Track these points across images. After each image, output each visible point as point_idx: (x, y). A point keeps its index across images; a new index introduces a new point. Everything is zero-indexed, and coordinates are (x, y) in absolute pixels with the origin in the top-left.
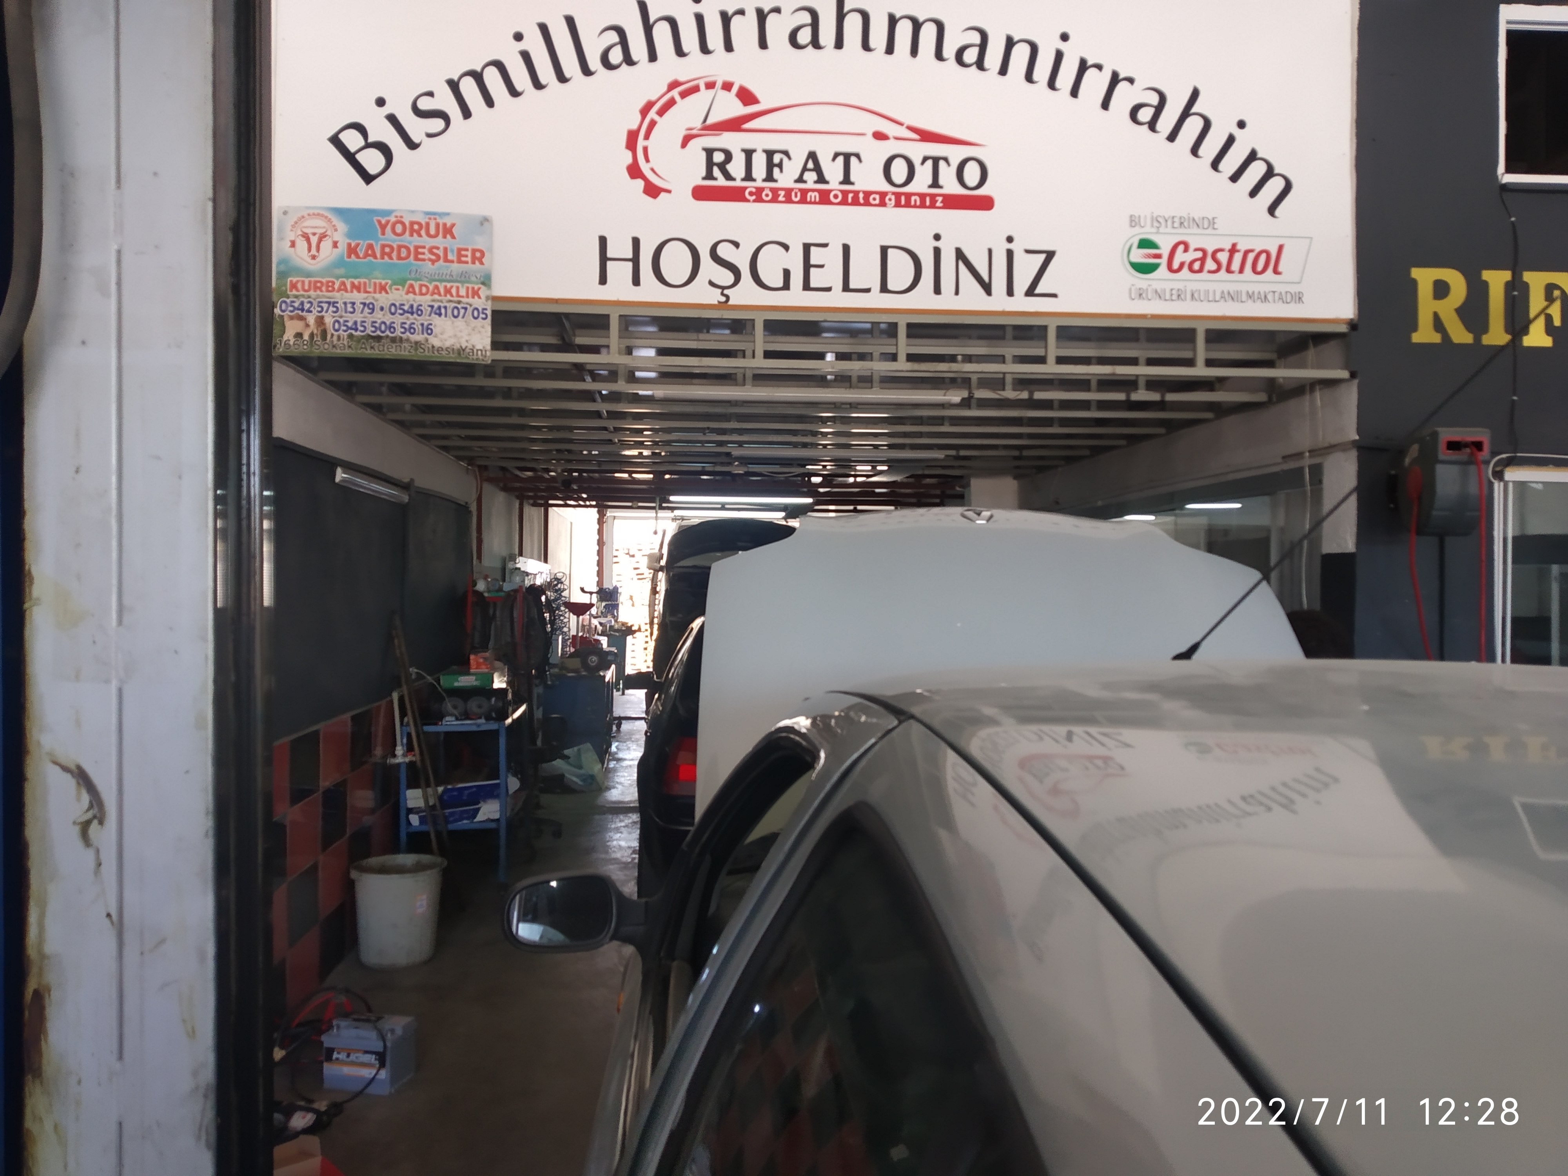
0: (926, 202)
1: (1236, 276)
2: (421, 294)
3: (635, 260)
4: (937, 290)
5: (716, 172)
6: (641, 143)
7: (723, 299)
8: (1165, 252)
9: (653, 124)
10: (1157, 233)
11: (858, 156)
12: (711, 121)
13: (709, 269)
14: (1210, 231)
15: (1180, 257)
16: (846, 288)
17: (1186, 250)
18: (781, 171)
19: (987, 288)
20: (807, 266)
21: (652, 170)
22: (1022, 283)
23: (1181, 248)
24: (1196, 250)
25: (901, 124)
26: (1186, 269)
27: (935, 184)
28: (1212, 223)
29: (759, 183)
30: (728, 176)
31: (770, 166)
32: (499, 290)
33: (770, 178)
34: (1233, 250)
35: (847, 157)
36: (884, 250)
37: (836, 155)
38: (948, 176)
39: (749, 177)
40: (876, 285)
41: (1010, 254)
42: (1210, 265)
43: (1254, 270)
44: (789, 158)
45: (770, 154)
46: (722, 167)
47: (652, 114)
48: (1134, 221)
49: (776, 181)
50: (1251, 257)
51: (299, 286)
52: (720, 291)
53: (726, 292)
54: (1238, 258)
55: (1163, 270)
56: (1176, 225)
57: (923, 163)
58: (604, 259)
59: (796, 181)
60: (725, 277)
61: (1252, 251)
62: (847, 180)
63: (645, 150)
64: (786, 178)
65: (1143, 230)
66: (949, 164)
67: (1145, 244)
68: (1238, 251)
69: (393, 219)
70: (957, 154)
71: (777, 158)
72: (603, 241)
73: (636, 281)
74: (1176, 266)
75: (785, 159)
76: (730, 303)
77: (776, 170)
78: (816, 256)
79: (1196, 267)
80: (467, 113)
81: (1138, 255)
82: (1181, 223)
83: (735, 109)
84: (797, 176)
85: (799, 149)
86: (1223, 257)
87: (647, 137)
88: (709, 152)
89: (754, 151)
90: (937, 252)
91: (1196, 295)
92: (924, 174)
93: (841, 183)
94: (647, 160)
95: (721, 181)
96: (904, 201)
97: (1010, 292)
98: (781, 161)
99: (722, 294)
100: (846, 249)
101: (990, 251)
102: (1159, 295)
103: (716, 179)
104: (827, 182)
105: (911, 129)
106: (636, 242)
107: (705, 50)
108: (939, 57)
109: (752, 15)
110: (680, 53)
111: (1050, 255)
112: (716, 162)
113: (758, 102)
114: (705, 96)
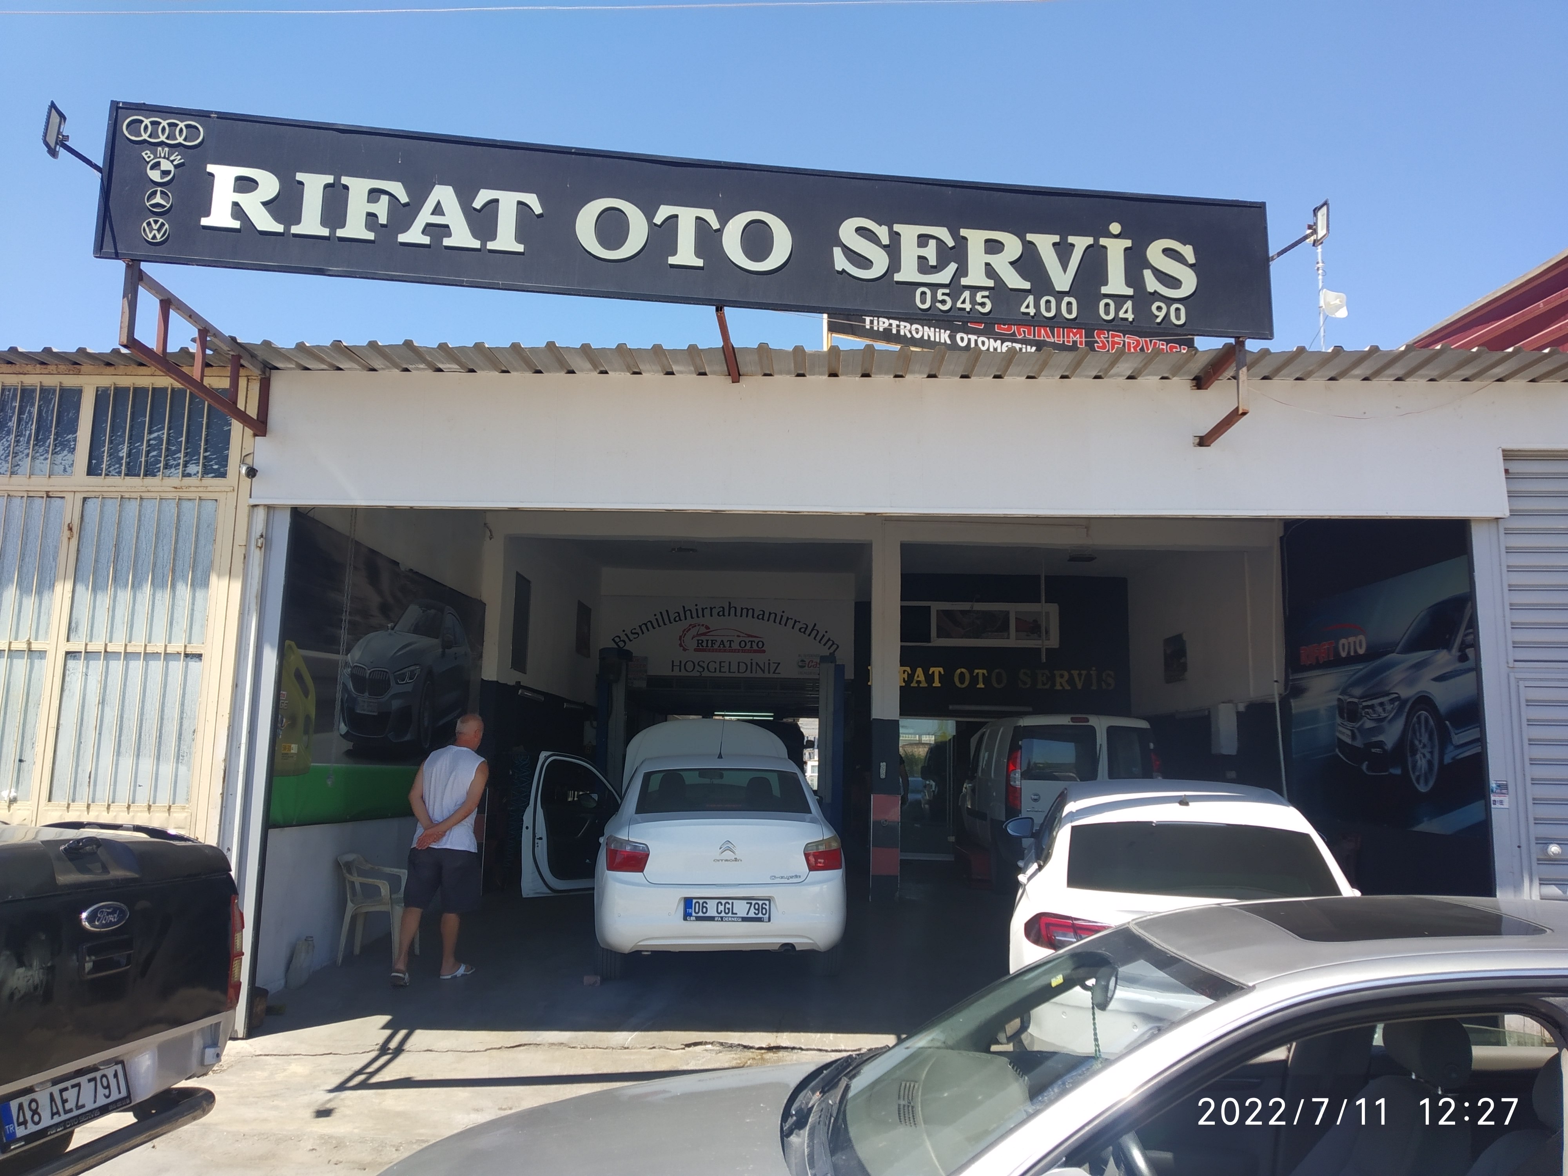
3: (680, 666)
4: (751, 672)
6: (682, 639)
8: (807, 663)
9: (685, 634)
10: (805, 658)
11: (733, 641)
12: (699, 633)
13: (697, 668)
15: (810, 664)
16: (730, 672)
19: (764, 672)
20: (720, 667)
21: (685, 645)
23: (811, 662)
24: (815, 662)
25: (743, 633)
26: (813, 667)
27: (751, 647)
28: (819, 656)
29: (710, 648)
30: (702, 646)
31: (712, 643)
32: (649, 673)
33: (712, 646)
35: (730, 641)
36: (739, 663)
37: (728, 641)
38: (754, 645)
39: (707, 646)
40: (737, 671)
41: (769, 664)
45: (712, 641)
46: (701, 644)
47: (685, 632)
48: (799, 655)
49: (714, 647)
55: (806, 667)
56: (810, 656)
57: (748, 642)
58: (673, 666)
60: (701, 669)
62: (730, 647)
64: (716, 647)
65: (801, 658)
66: (755, 642)
67: (803, 661)
70: (756, 640)
71: (714, 642)
72: (673, 661)
73: (680, 671)
74: (810, 666)
75: (716, 642)
76: (702, 676)
77: (714, 645)
78: (723, 664)
79: (815, 666)
80: (643, 633)
81: (800, 664)
83: (705, 631)
84: (718, 646)
85: (719, 639)
87: (684, 637)
88: (698, 640)
89: (709, 640)
90: (752, 663)
92: (749, 645)
94: (684, 642)
96: (744, 651)
97: (769, 673)
99: (701, 673)
100: (730, 662)
101: (765, 663)
102: (806, 673)
103: (700, 647)
104: (726, 647)
105: (746, 634)
106: (680, 662)
107: (698, 617)
108: (753, 617)
109: (709, 609)
110: (692, 618)
111: (779, 664)
112: (700, 643)
113: (709, 629)
114: (697, 628)
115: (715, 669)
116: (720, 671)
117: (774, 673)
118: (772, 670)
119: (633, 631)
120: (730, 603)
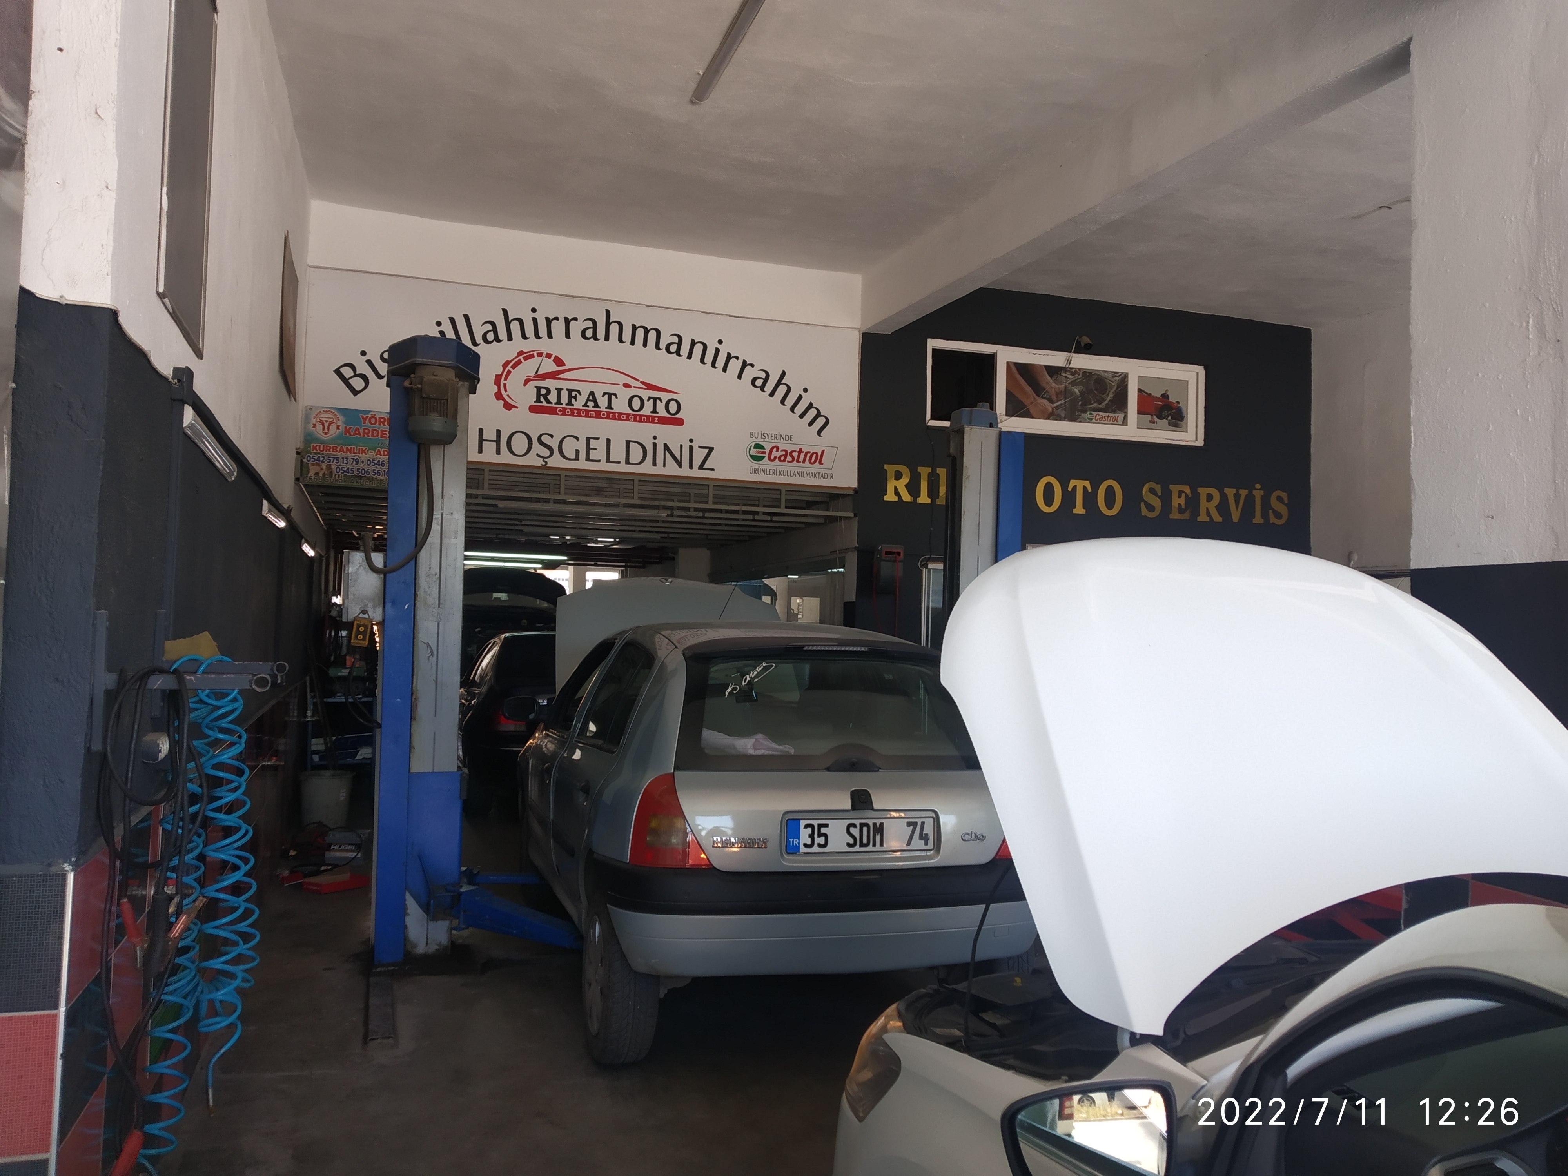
0: (650, 419)
1: (801, 464)
2: (384, 455)
3: (498, 441)
4: (654, 464)
5: (542, 399)
6: (503, 382)
7: (544, 463)
8: (767, 451)
9: (509, 372)
11: (615, 395)
12: (539, 373)
14: (789, 442)
15: (774, 453)
17: (777, 450)
18: (576, 401)
19: (679, 464)
20: (588, 449)
21: (508, 396)
23: (775, 449)
24: (782, 450)
25: (638, 380)
26: (777, 460)
27: (654, 411)
28: (790, 438)
29: (564, 406)
30: (548, 402)
31: (570, 397)
33: (570, 403)
34: (800, 451)
35: (610, 395)
36: (628, 442)
37: (604, 394)
38: (661, 407)
39: (559, 402)
40: (623, 460)
41: (691, 448)
42: (789, 458)
43: (810, 461)
44: (580, 394)
45: (570, 391)
46: (545, 396)
47: (509, 368)
48: (752, 435)
49: (573, 405)
50: (809, 455)
51: (318, 448)
52: (542, 459)
53: (545, 460)
54: (802, 455)
55: (766, 460)
57: (648, 401)
58: (481, 440)
59: (583, 406)
60: (545, 452)
61: (809, 452)
62: (609, 406)
63: (505, 385)
64: (578, 404)
65: (757, 440)
66: (661, 402)
67: (757, 446)
68: (803, 452)
69: (370, 416)
70: (665, 397)
71: (574, 394)
72: (481, 430)
73: (498, 452)
74: (772, 458)
75: (578, 395)
76: (548, 465)
77: (573, 400)
78: (593, 444)
79: (782, 459)
81: (754, 452)
82: (775, 437)
83: (553, 367)
84: (583, 404)
85: (585, 390)
86: (795, 455)
87: (506, 379)
88: (538, 388)
89: (562, 389)
90: (655, 445)
91: (782, 473)
92: (649, 406)
93: (606, 408)
94: (506, 391)
95: (545, 404)
96: (639, 419)
97: (691, 467)
98: (576, 395)
100: (608, 441)
101: (681, 446)
103: (542, 402)
104: (599, 407)
105: (642, 383)
106: (499, 432)
107: (537, 336)
108: (658, 347)
110: (524, 337)
111: (711, 450)
112: (542, 394)
113: (564, 365)
114: (536, 360)
115: (577, 452)
116: (588, 459)
117: (701, 467)
118: (697, 463)
120: (608, 313)
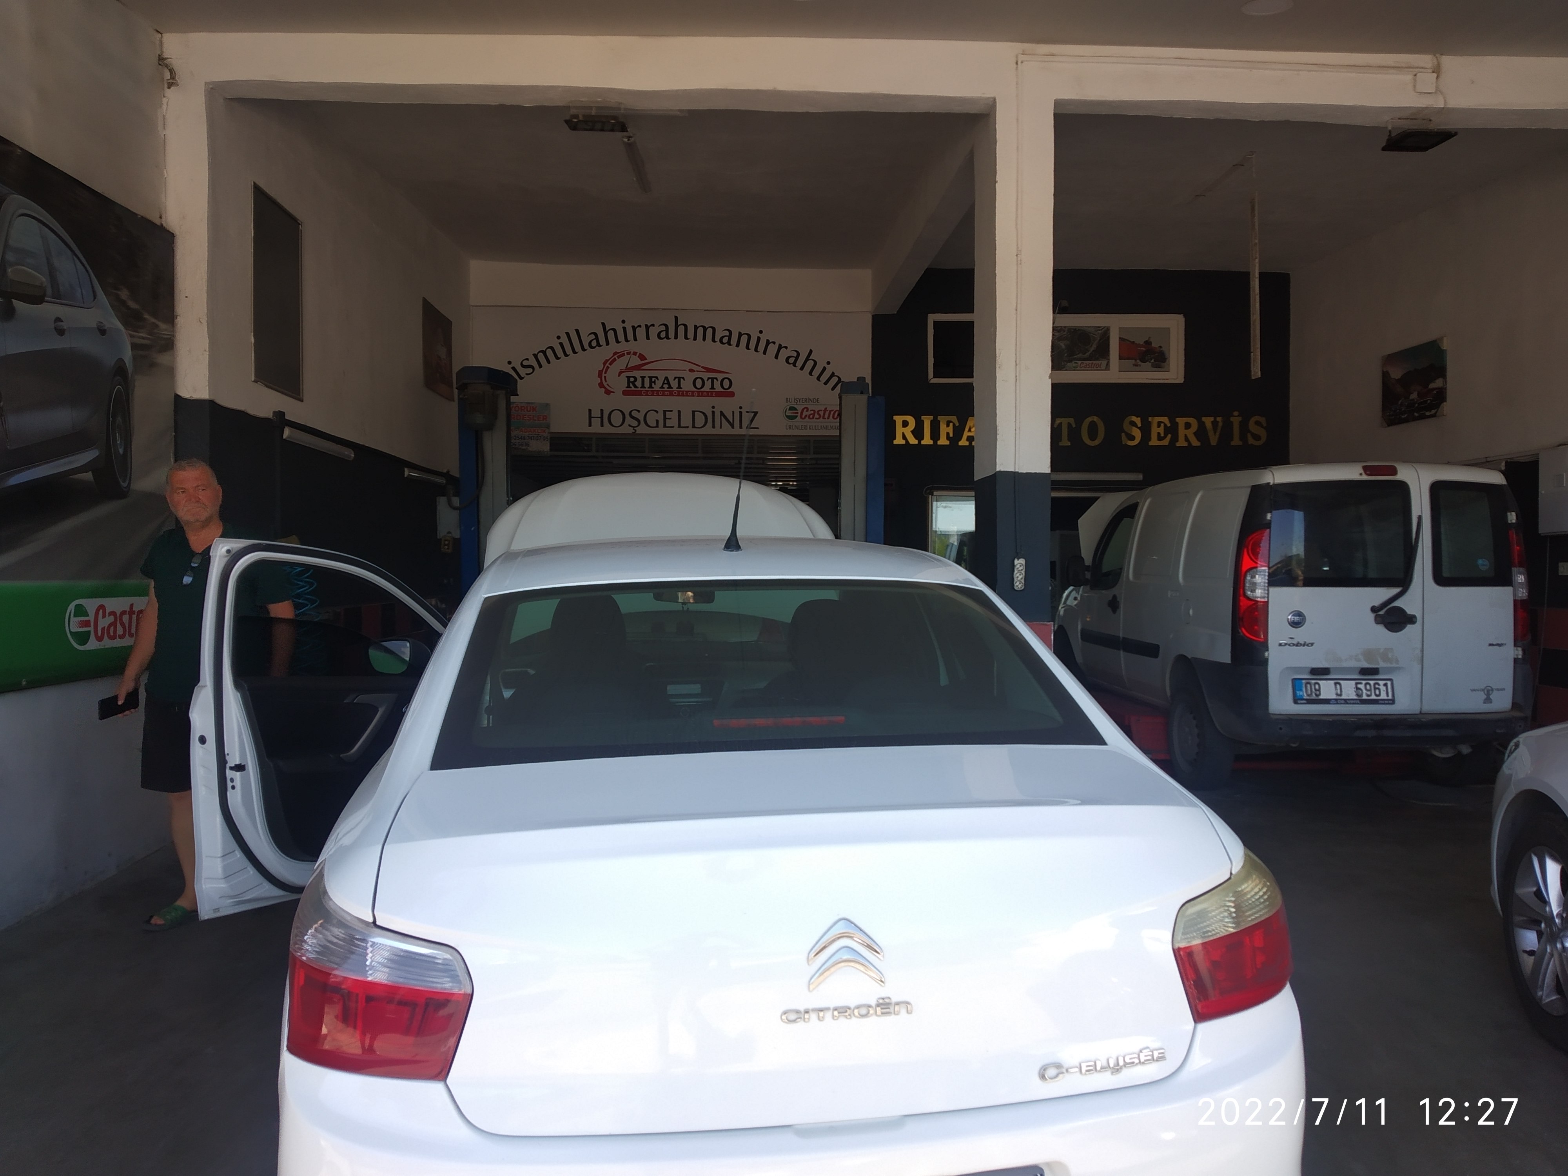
0: (709, 394)
1: (827, 420)
2: (525, 432)
3: (602, 418)
4: (714, 427)
5: (631, 385)
6: (604, 375)
7: (634, 431)
8: (799, 412)
9: (608, 367)
10: (797, 404)
11: (683, 378)
12: (629, 366)
13: (629, 421)
14: (816, 403)
15: (805, 413)
16: (679, 426)
17: (807, 411)
18: (655, 384)
19: (732, 426)
20: (665, 418)
21: (608, 385)
22: (745, 423)
23: (806, 410)
24: (811, 411)
25: (700, 366)
26: (807, 417)
27: (712, 388)
28: (817, 400)
29: (647, 389)
30: (636, 387)
31: (651, 382)
32: (553, 429)
33: (651, 387)
34: (826, 410)
35: (679, 378)
36: (694, 412)
37: (675, 378)
38: (717, 385)
39: (643, 387)
40: (691, 426)
41: (741, 413)
42: (817, 416)
43: (833, 418)
44: (658, 379)
45: (651, 378)
46: (633, 383)
47: (607, 365)
48: (787, 400)
49: (653, 388)
50: (832, 413)
52: (632, 428)
53: (635, 428)
54: (827, 413)
55: (798, 419)
56: (804, 401)
57: (708, 380)
58: (590, 417)
59: (660, 388)
60: (635, 423)
62: (679, 387)
63: (605, 377)
64: (657, 387)
65: (791, 404)
66: (717, 380)
67: (791, 408)
68: (827, 411)
70: (720, 377)
71: (653, 379)
72: (590, 411)
73: (602, 425)
74: (803, 416)
75: (656, 380)
77: (653, 384)
78: (668, 415)
79: (811, 417)
80: (540, 366)
81: (789, 413)
82: (805, 401)
83: (638, 362)
84: (661, 386)
85: (661, 376)
86: (821, 413)
87: (605, 373)
88: (628, 378)
89: (645, 377)
90: (713, 412)
91: (811, 427)
92: (708, 384)
93: (677, 388)
95: (633, 388)
96: (701, 394)
97: (741, 427)
98: (655, 380)
99: (634, 429)
100: (679, 412)
101: (733, 412)
102: (797, 428)
103: (631, 387)
104: (672, 388)
105: (703, 367)
106: (602, 411)
107: (627, 341)
108: (714, 341)
109: (644, 327)
110: (618, 342)
111: (756, 413)
112: (631, 381)
113: (646, 359)
114: (627, 357)
115: (657, 421)
116: (665, 426)
117: (748, 427)
119: (525, 363)
120: (676, 318)
